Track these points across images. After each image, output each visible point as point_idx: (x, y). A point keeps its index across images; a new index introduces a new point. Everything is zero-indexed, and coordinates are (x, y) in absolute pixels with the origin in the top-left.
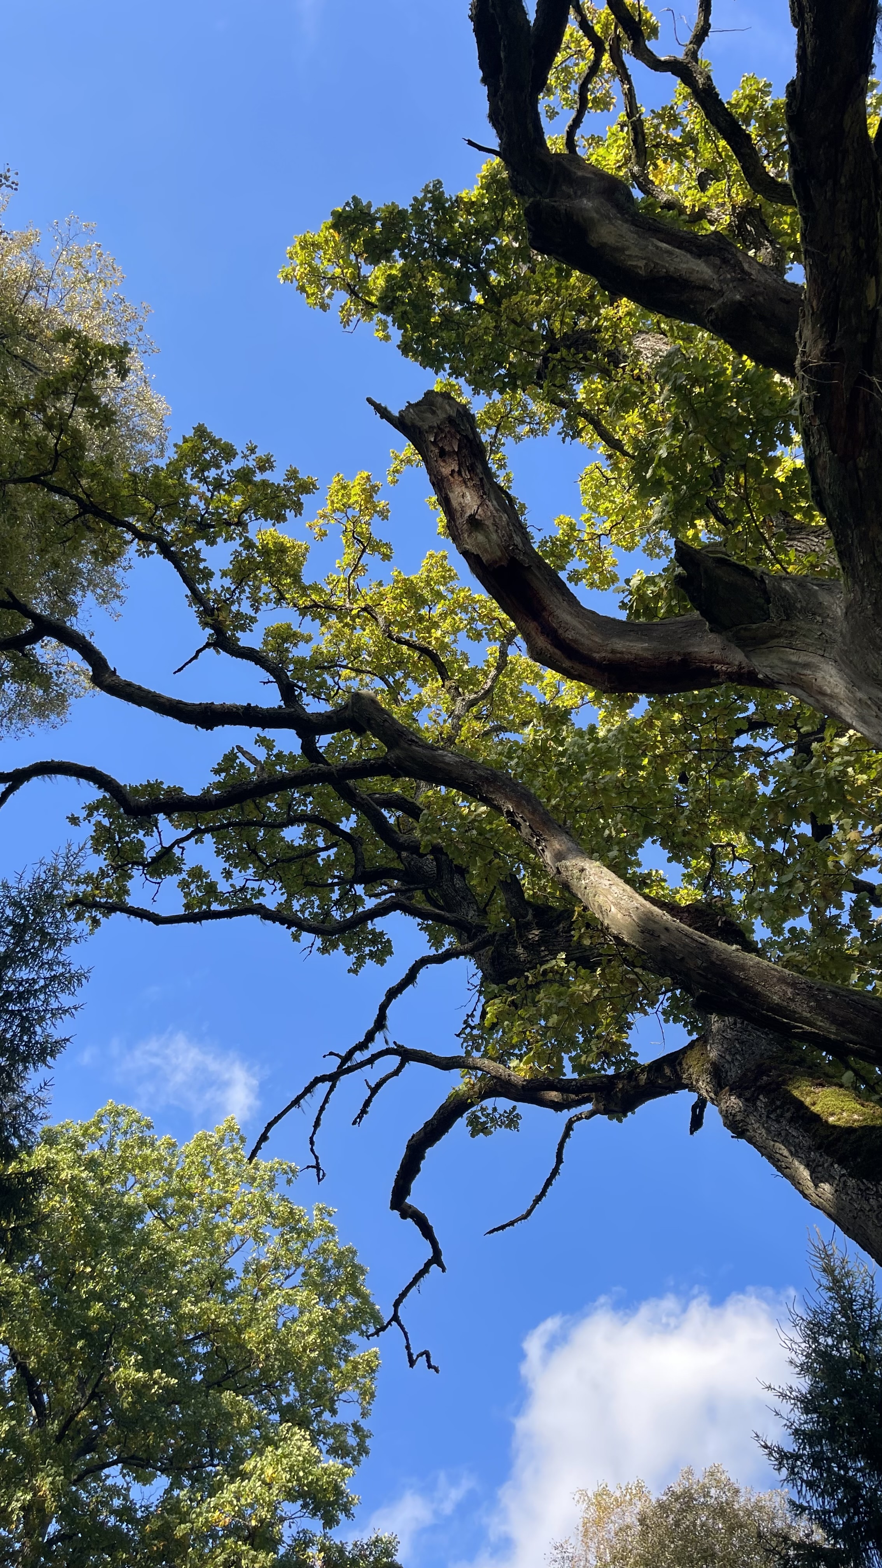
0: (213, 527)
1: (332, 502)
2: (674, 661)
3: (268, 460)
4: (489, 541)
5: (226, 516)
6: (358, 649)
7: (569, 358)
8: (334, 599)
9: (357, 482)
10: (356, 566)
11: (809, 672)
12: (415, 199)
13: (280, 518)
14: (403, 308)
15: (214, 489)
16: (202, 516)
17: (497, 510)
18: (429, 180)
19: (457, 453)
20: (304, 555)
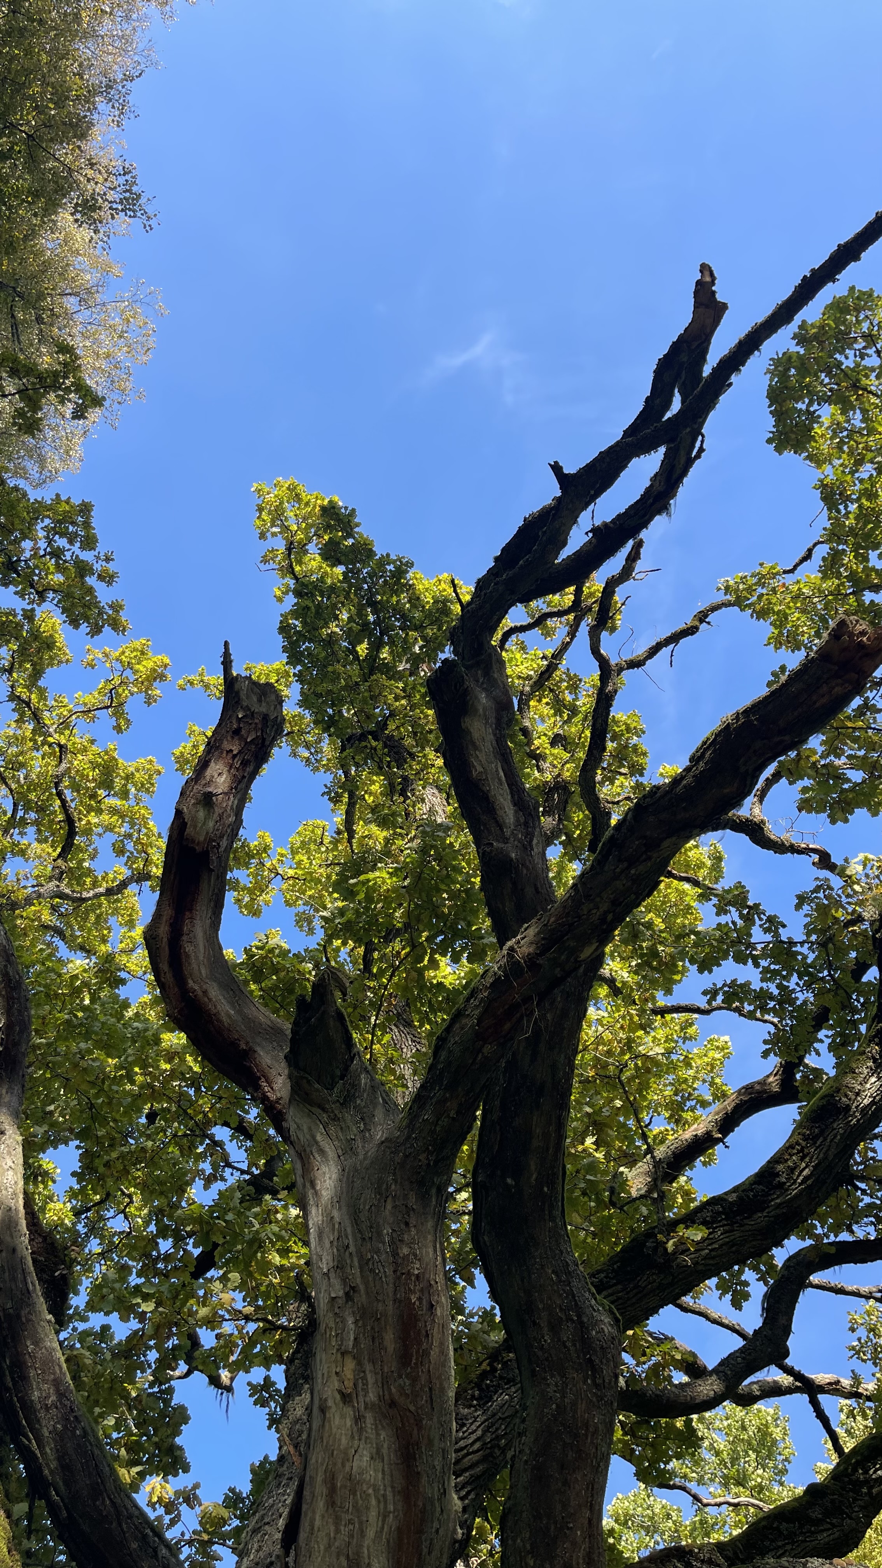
0: (19, 575)
1: (123, 653)
2: (239, 1046)
3: (112, 577)
4: (204, 824)
5: (36, 578)
6: (22, 765)
7: (380, 753)
8: (46, 713)
9: (155, 659)
10: (89, 711)
11: (319, 1158)
12: (388, 555)
13: (75, 623)
14: (311, 605)
15: (49, 554)
16: (19, 560)
17: (232, 808)
18: (408, 556)
19: (246, 743)
20: (60, 662)
